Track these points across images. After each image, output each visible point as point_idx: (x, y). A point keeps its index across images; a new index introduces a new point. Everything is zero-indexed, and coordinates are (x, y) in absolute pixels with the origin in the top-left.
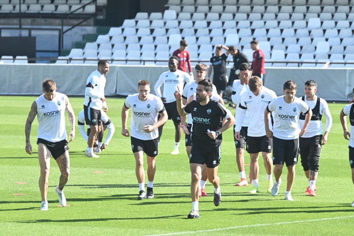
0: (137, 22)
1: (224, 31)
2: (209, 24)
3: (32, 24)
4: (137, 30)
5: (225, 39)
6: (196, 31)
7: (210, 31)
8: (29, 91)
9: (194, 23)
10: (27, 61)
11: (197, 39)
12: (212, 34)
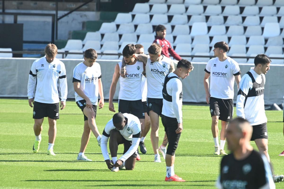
0: (151, 6)
1: (261, 19)
2: (242, 9)
3: (18, 8)
4: (151, 17)
5: (263, 29)
6: (225, 18)
7: (244, 19)
8: (14, 93)
9: (223, 8)
10: (11, 54)
11: (227, 28)
12: (246, 23)
